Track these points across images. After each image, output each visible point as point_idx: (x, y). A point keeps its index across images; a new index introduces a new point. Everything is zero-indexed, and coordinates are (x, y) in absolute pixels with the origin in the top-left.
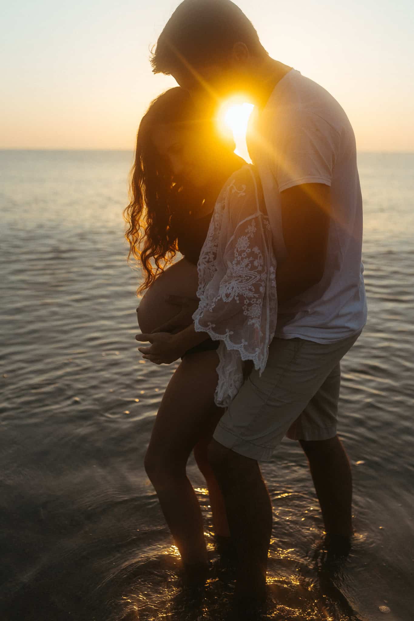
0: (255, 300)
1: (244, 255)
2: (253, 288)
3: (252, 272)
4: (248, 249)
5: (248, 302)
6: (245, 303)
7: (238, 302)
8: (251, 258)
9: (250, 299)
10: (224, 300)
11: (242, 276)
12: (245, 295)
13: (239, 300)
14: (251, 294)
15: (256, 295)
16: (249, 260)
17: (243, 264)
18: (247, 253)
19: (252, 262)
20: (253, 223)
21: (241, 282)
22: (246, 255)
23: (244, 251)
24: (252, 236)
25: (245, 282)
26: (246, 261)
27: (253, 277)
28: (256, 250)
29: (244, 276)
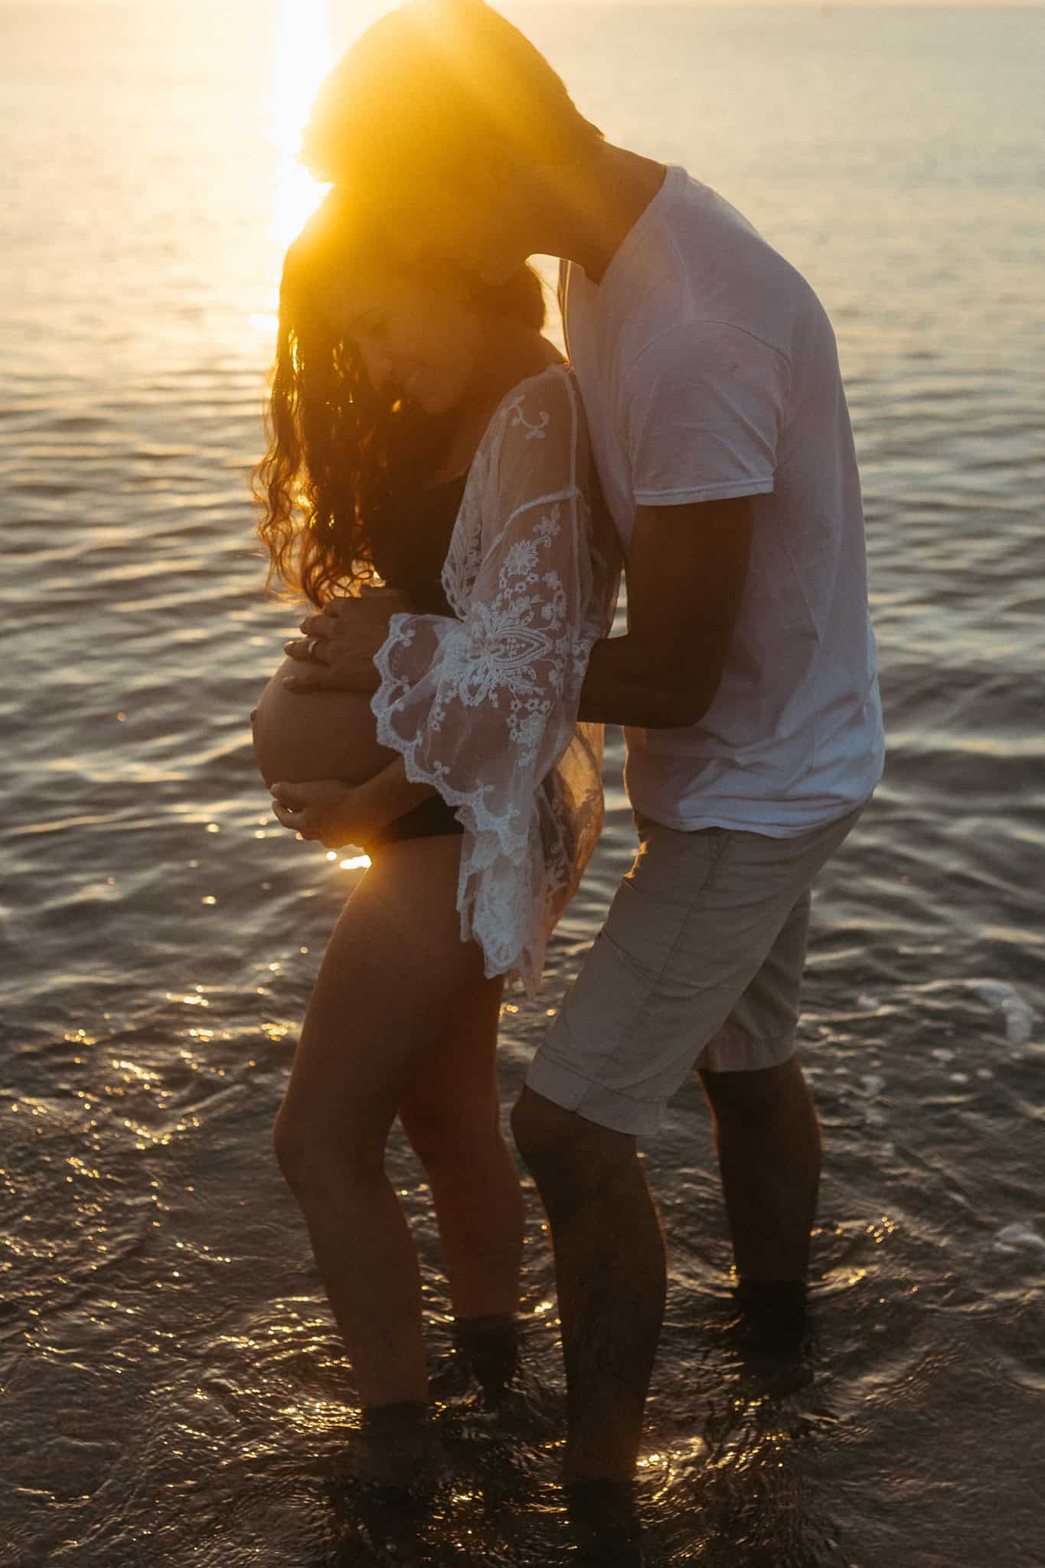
0: (536, 701)
1: (521, 587)
2: (532, 672)
3: (536, 631)
4: (532, 575)
5: (520, 706)
6: (513, 708)
7: (496, 705)
8: (538, 596)
9: (524, 698)
10: (466, 700)
11: (509, 641)
12: (512, 687)
13: (499, 699)
14: (527, 687)
15: (540, 691)
16: (532, 602)
17: (515, 609)
18: (528, 583)
19: (537, 608)
20: (555, 514)
21: (505, 655)
22: (525, 588)
23: (522, 578)
24: (548, 543)
25: (513, 656)
26: (524, 604)
27: (536, 644)
28: (552, 580)
29: (514, 641)
